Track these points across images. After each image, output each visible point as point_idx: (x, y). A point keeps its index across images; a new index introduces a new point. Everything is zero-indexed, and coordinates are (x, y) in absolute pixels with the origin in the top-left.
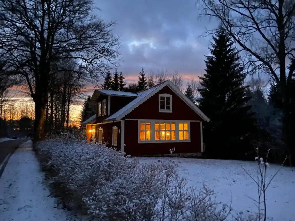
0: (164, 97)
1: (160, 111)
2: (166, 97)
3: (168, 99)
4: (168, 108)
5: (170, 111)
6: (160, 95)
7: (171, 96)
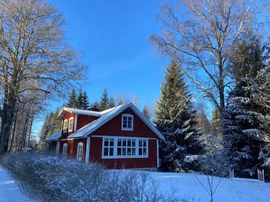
0: (127, 117)
1: (123, 129)
2: (128, 117)
3: (130, 118)
4: (130, 126)
5: (131, 129)
6: (123, 115)
7: (132, 116)
